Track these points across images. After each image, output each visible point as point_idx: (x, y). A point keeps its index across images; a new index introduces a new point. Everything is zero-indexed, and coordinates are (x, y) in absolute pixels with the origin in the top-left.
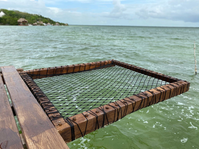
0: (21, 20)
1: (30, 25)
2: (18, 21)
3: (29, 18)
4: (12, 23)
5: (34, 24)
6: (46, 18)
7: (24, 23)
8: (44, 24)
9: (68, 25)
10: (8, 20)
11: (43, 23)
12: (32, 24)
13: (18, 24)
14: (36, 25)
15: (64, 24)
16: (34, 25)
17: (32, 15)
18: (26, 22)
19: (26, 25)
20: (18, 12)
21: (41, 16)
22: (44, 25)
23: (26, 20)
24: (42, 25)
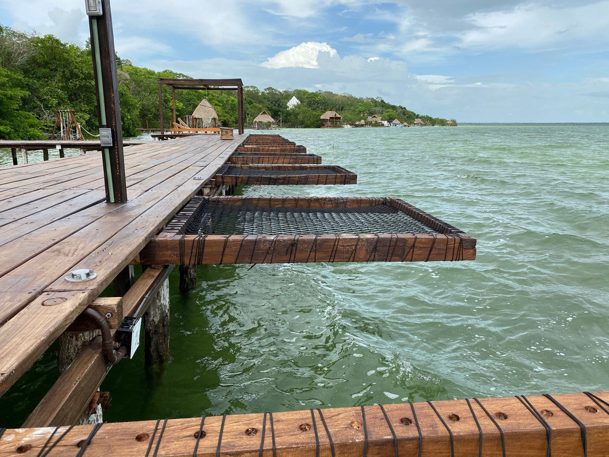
0: (328, 115)
1: (347, 127)
2: (322, 117)
3: (352, 108)
4: (309, 122)
5: (357, 123)
6: (394, 107)
7: (335, 122)
8: (385, 123)
9: (454, 123)
10: (300, 117)
11: (382, 120)
12: (353, 124)
13: (320, 124)
14: (362, 126)
15: (443, 123)
16: (357, 126)
17: (360, 101)
18: (340, 118)
19: (338, 127)
20: (330, 93)
21: (382, 101)
22: (383, 125)
23: (338, 116)
24: (377, 125)
